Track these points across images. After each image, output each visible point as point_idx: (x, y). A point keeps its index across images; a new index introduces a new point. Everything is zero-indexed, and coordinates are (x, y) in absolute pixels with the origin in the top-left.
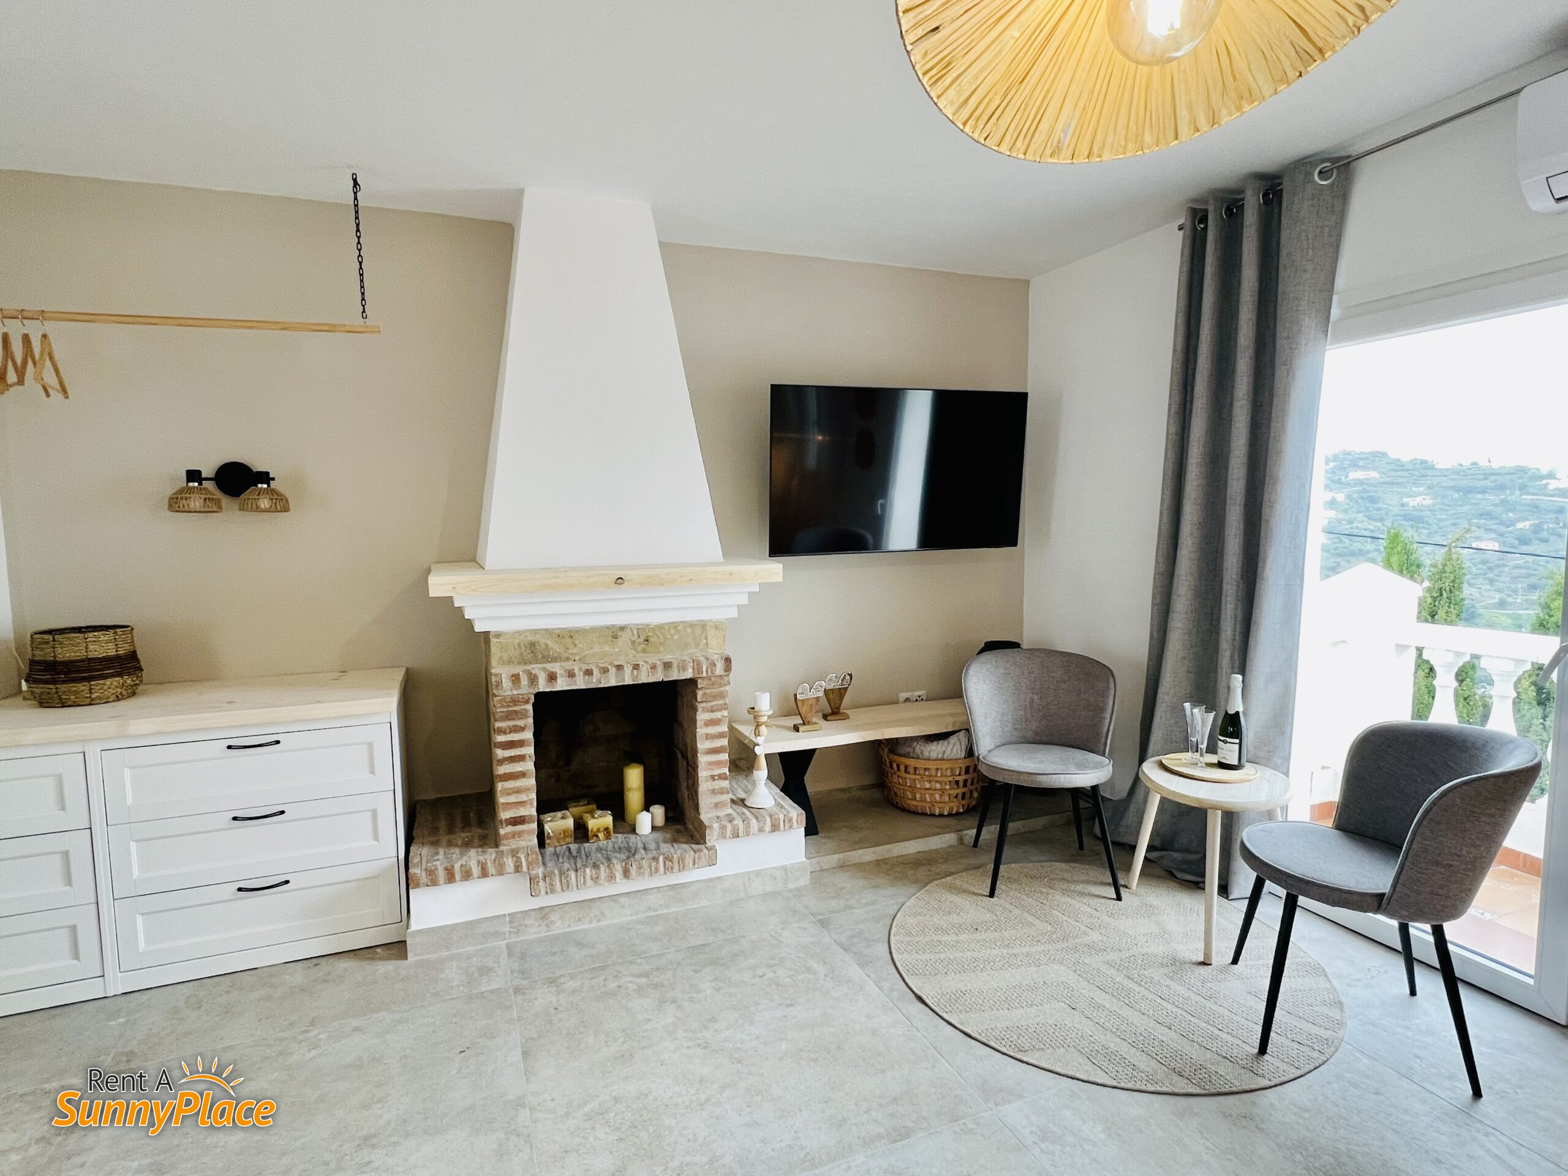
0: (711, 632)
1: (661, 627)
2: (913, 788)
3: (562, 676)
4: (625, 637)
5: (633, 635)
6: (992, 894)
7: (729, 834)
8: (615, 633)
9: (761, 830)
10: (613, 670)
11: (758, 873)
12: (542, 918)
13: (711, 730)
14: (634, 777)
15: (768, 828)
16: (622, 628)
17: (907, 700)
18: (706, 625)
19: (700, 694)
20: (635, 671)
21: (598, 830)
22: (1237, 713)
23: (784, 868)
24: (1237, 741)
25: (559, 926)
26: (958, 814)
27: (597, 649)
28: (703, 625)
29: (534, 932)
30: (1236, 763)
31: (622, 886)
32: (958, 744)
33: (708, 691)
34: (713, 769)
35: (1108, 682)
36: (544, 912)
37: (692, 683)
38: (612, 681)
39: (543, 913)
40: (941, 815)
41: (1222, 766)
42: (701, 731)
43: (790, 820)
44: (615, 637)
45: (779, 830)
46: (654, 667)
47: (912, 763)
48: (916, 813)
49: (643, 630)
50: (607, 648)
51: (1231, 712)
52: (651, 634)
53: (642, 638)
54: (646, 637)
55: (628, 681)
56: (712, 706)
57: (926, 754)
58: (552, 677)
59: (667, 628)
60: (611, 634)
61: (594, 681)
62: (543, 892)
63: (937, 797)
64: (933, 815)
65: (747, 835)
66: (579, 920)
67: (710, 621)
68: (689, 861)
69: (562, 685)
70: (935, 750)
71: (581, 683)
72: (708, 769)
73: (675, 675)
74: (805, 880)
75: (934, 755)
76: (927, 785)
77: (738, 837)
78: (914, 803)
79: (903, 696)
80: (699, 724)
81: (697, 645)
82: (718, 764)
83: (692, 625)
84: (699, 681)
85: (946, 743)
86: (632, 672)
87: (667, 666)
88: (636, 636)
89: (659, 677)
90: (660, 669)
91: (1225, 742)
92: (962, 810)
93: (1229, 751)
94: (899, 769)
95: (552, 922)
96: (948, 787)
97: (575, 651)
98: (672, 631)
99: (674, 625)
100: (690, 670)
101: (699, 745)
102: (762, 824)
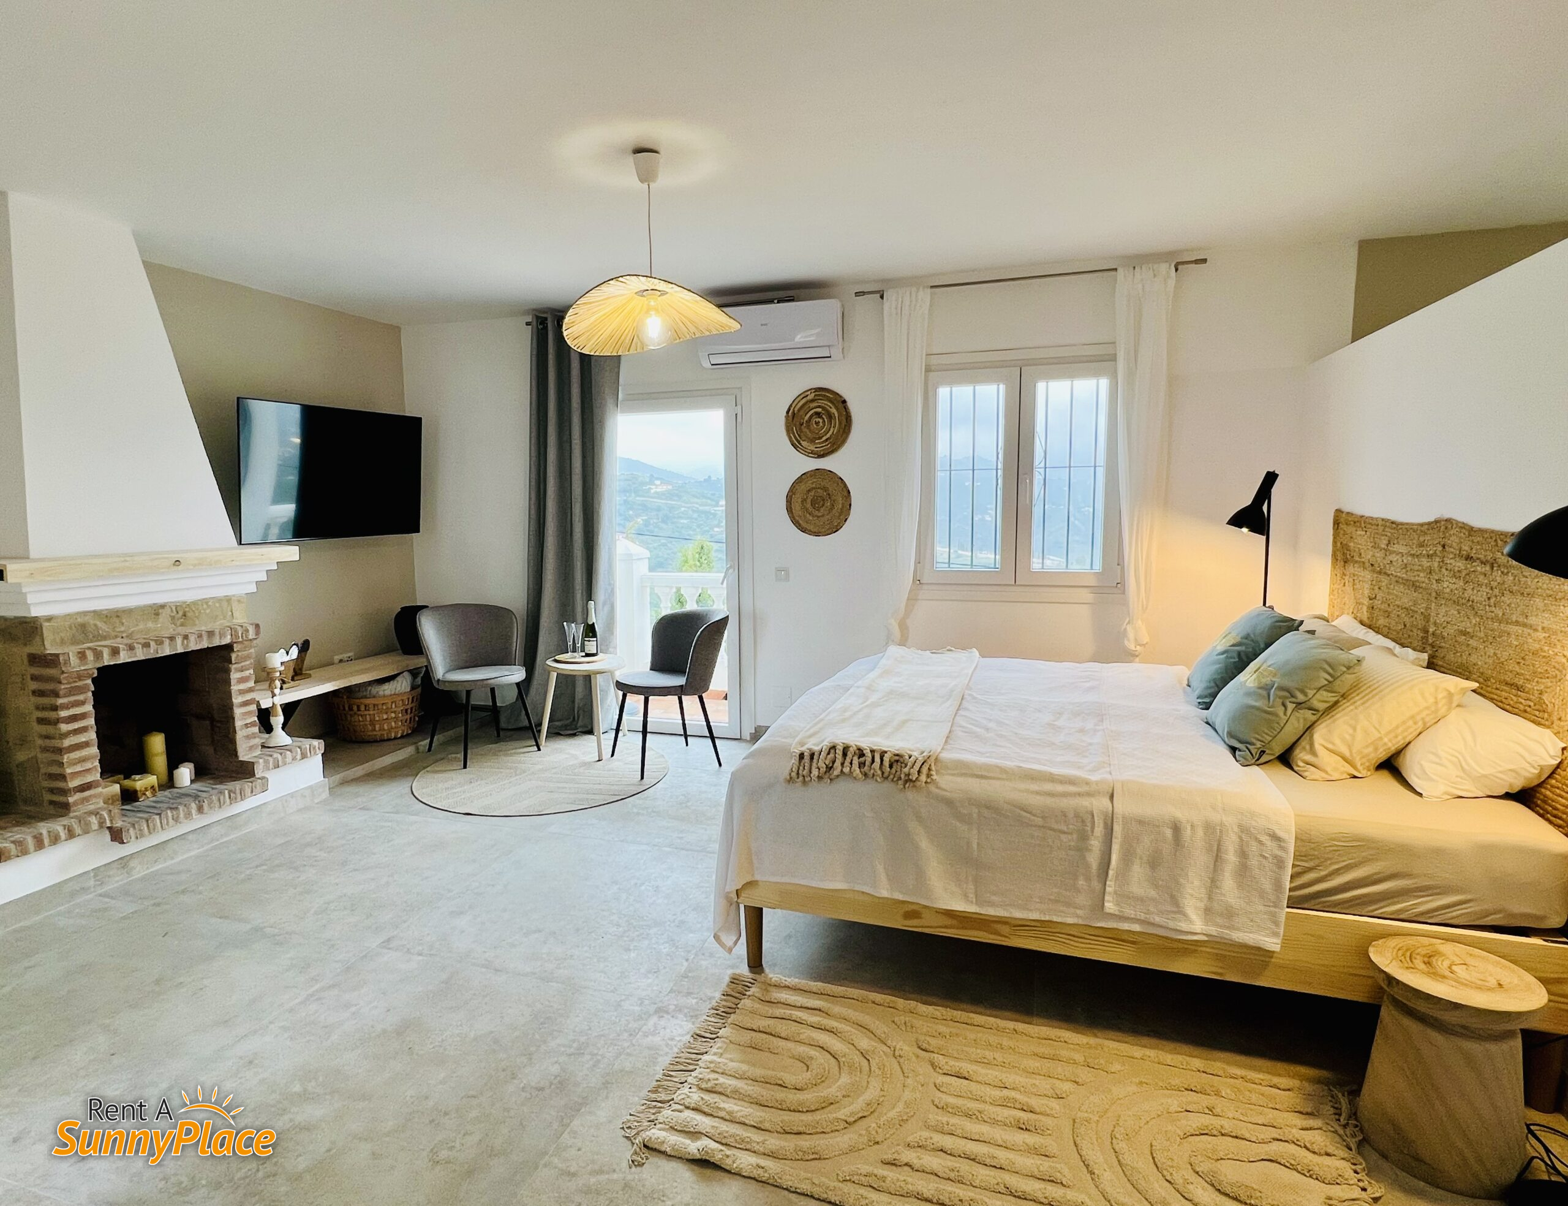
0: (235, 605)
1: (195, 603)
2: (373, 722)
3: (124, 650)
4: (165, 614)
5: (172, 611)
6: (465, 767)
7: (271, 766)
8: (156, 610)
9: (294, 759)
10: (167, 642)
11: (292, 795)
12: (123, 867)
13: (242, 686)
14: (157, 743)
15: (299, 757)
16: (163, 606)
17: (341, 661)
18: (231, 599)
19: (233, 656)
20: (185, 642)
21: (146, 789)
22: (594, 623)
23: (311, 787)
24: (595, 639)
25: (139, 870)
26: (408, 735)
27: (141, 626)
28: (228, 600)
29: (117, 881)
30: (595, 652)
31: (199, 821)
32: (404, 682)
33: (240, 654)
34: (245, 719)
35: (511, 618)
36: (125, 861)
37: (229, 648)
38: (166, 651)
39: (123, 862)
40: (395, 738)
41: (588, 655)
42: (235, 688)
43: (314, 748)
44: (157, 614)
45: (307, 757)
46: (200, 636)
47: (367, 701)
48: (376, 741)
49: (181, 606)
50: (150, 625)
51: (590, 623)
52: (187, 609)
53: (181, 613)
54: (183, 613)
55: (180, 650)
56: (242, 667)
57: (381, 693)
58: (115, 652)
59: (200, 603)
60: (153, 611)
61: (152, 652)
62: (133, 838)
63: (393, 724)
64: (389, 740)
65: (285, 764)
66: (156, 862)
67: (234, 596)
68: (248, 791)
69: (124, 658)
70: (388, 689)
71: (140, 655)
72: (243, 719)
73: (217, 642)
74: (326, 794)
75: (388, 693)
76: (385, 717)
77: (278, 767)
78: (375, 733)
79: (337, 658)
80: (233, 682)
81: (225, 618)
82: (250, 713)
83: (219, 600)
84: (235, 645)
85: (395, 682)
86: (183, 642)
87: (211, 634)
88: (175, 613)
89: (205, 644)
90: (205, 638)
91: (589, 641)
92: (410, 732)
93: (591, 647)
94: (359, 710)
95: (133, 868)
96: (400, 715)
97: (123, 629)
98: (205, 606)
99: (205, 601)
100: (229, 637)
101: (234, 700)
102: (295, 755)
